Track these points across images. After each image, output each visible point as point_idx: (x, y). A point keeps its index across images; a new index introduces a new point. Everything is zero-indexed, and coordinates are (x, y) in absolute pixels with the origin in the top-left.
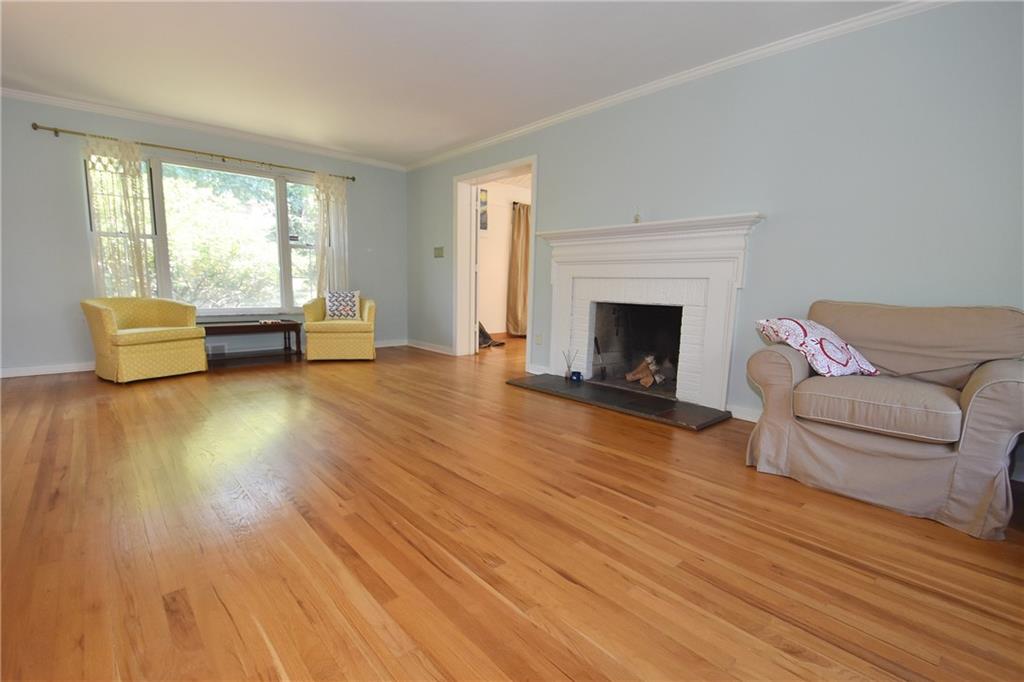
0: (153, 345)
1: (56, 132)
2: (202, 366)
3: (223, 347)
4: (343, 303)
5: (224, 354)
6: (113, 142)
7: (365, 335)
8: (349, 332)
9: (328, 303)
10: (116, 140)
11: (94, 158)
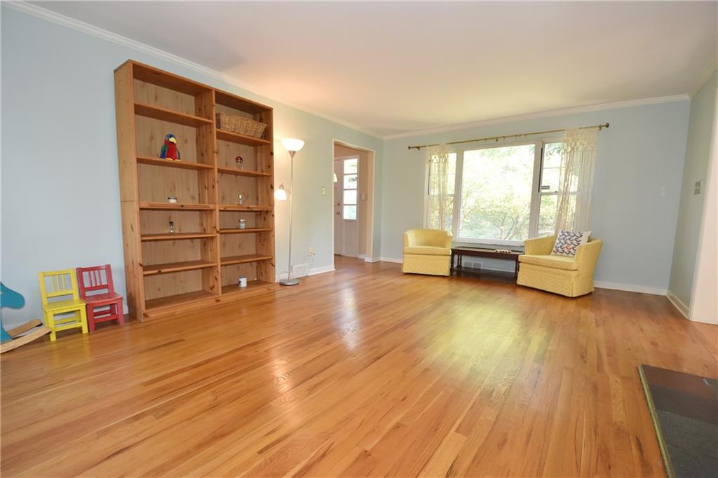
0: (420, 256)
1: (419, 148)
2: (446, 272)
3: (480, 264)
4: (568, 242)
5: (479, 269)
6: (437, 147)
7: (566, 272)
8: (552, 268)
9: (557, 241)
10: (438, 145)
11: (433, 157)
